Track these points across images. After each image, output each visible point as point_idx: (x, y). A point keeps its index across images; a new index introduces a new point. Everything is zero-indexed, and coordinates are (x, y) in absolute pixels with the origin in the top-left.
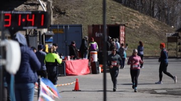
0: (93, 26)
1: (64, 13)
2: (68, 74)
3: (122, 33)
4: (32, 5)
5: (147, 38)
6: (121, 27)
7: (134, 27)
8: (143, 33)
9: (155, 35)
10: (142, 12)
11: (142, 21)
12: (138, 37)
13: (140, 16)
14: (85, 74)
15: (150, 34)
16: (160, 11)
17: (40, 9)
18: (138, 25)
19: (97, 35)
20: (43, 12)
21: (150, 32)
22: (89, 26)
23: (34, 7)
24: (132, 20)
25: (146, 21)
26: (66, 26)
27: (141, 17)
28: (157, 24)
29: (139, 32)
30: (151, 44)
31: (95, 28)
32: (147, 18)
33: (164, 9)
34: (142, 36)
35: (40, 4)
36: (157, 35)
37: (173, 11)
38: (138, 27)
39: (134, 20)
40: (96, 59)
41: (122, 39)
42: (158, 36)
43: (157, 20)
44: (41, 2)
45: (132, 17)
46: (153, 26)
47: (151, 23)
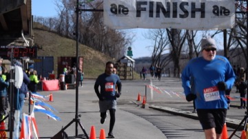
0: (61, 57)
1: (41, 49)
2: (44, 90)
3: (81, 62)
4: (20, 42)
6: (81, 59)
7: (88, 59)
8: (95, 62)
10: (94, 48)
11: (94, 54)
14: (56, 90)
16: (105, 48)
17: (25, 45)
18: (91, 57)
19: (64, 63)
20: (27, 47)
21: (99, 62)
22: (58, 58)
23: (21, 44)
24: (88, 54)
25: (97, 55)
26: (43, 57)
27: (93, 52)
28: (104, 57)
29: (92, 62)
31: (63, 59)
32: (97, 52)
33: (108, 47)
34: (94, 64)
35: (24, 42)
37: (114, 48)
38: (91, 59)
40: (63, 80)
41: (81, 67)
43: (103, 54)
44: (26, 41)
45: (87, 52)
46: (101, 58)
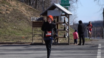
5: (16, 24)
7: (4, 12)
8: (13, 18)
9: (25, 21)
11: (14, 6)
12: (7, 22)
13: (13, 2)
15: (21, 19)
18: (9, 11)
24: (4, 6)
25: (18, 7)
28: (30, 11)
29: (8, 17)
30: (20, 29)
34: (11, 21)
36: (28, 20)
38: (9, 12)
39: (5, 5)
42: (29, 22)
46: (24, 12)
47: (24, 9)
